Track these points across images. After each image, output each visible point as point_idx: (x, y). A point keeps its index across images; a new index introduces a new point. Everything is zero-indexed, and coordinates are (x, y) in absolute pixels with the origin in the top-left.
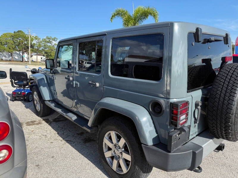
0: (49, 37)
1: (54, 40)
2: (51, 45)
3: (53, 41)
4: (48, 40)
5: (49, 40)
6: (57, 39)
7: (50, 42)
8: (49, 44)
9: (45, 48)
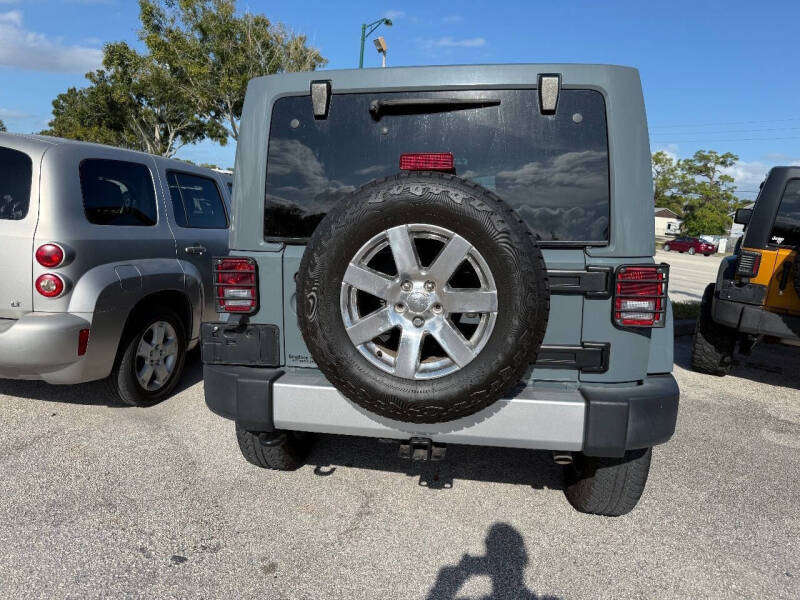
0: (706, 154)
1: (723, 163)
2: (709, 180)
3: (719, 168)
4: (702, 164)
5: (705, 165)
6: (736, 159)
7: (705, 171)
8: (699, 179)
9: (685, 192)
